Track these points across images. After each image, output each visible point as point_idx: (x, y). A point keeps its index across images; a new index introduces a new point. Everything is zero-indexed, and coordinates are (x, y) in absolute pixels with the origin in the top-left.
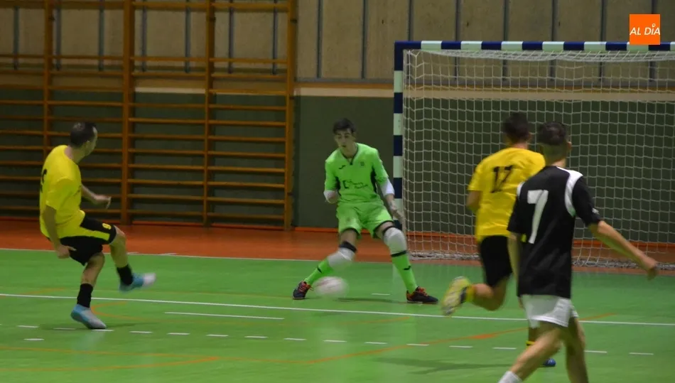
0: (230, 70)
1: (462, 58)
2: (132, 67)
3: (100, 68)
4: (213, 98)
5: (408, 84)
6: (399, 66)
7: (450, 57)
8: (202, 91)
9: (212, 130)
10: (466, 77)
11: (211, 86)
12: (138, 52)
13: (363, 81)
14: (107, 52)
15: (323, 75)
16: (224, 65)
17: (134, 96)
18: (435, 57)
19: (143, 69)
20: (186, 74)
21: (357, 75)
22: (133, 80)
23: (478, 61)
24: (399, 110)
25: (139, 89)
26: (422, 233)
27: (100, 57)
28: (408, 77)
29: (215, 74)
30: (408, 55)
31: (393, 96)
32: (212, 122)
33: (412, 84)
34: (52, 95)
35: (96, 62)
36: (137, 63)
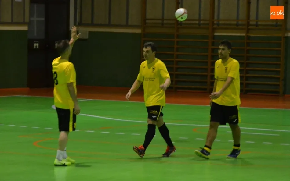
0: (257, 25)
2: (213, 24)
3: (199, 24)
4: (248, 38)
8: (244, 34)
9: (248, 51)
11: (248, 32)
12: (216, 18)
14: (202, 18)
16: (254, 23)
17: (214, 37)
19: (218, 24)
20: (237, 27)
22: (214, 30)
25: (216, 34)
27: (199, 20)
29: (250, 27)
32: (248, 48)
34: (178, 36)
35: (197, 22)
36: (215, 22)
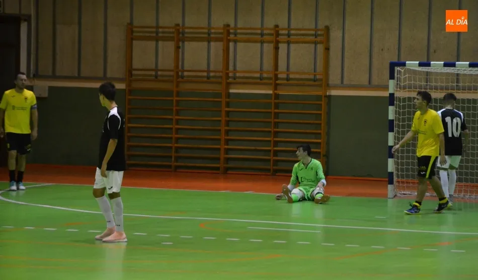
0: (288, 79)
1: (431, 72)
2: (228, 77)
3: (208, 78)
4: (277, 96)
5: (397, 88)
6: (392, 77)
7: (424, 72)
8: (271, 92)
9: (277, 115)
10: (433, 84)
11: (276, 89)
12: (231, 68)
13: (370, 86)
14: (212, 68)
15: (345, 83)
16: (284, 76)
17: (229, 95)
18: (415, 72)
19: (235, 78)
20: (260, 81)
21: (366, 83)
22: (228, 85)
23: (442, 74)
24: (392, 104)
25: (231, 91)
26: (405, 180)
27: (208, 71)
28: (397, 84)
29: (278, 82)
30: (398, 70)
31: (388, 95)
32: (276, 111)
33: (400, 88)
34: (178, 94)
35: (205, 74)
36: (231, 75)
